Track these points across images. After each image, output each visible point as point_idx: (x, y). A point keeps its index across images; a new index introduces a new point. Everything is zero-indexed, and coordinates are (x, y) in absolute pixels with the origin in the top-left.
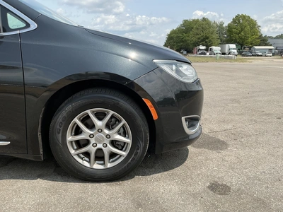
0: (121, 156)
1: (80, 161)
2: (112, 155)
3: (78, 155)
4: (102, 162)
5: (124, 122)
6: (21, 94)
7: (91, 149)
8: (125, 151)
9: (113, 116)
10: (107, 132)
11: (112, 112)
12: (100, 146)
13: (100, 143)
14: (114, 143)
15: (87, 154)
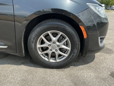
0: (64, 56)
1: (43, 58)
2: (60, 55)
3: (42, 54)
4: (54, 59)
5: (67, 38)
6: (13, 21)
7: (49, 52)
8: (66, 54)
9: (61, 35)
10: (58, 43)
11: (61, 33)
12: (54, 51)
13: (54, 49)
14: (61, 50)
15: (47, 54)
